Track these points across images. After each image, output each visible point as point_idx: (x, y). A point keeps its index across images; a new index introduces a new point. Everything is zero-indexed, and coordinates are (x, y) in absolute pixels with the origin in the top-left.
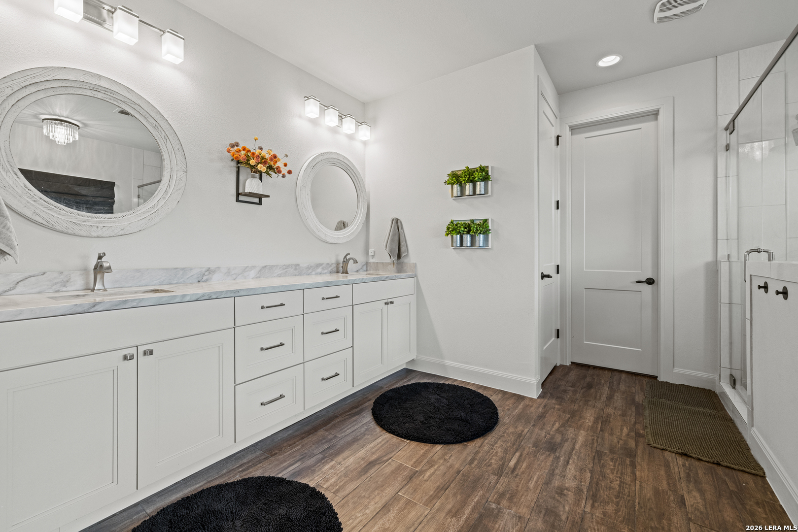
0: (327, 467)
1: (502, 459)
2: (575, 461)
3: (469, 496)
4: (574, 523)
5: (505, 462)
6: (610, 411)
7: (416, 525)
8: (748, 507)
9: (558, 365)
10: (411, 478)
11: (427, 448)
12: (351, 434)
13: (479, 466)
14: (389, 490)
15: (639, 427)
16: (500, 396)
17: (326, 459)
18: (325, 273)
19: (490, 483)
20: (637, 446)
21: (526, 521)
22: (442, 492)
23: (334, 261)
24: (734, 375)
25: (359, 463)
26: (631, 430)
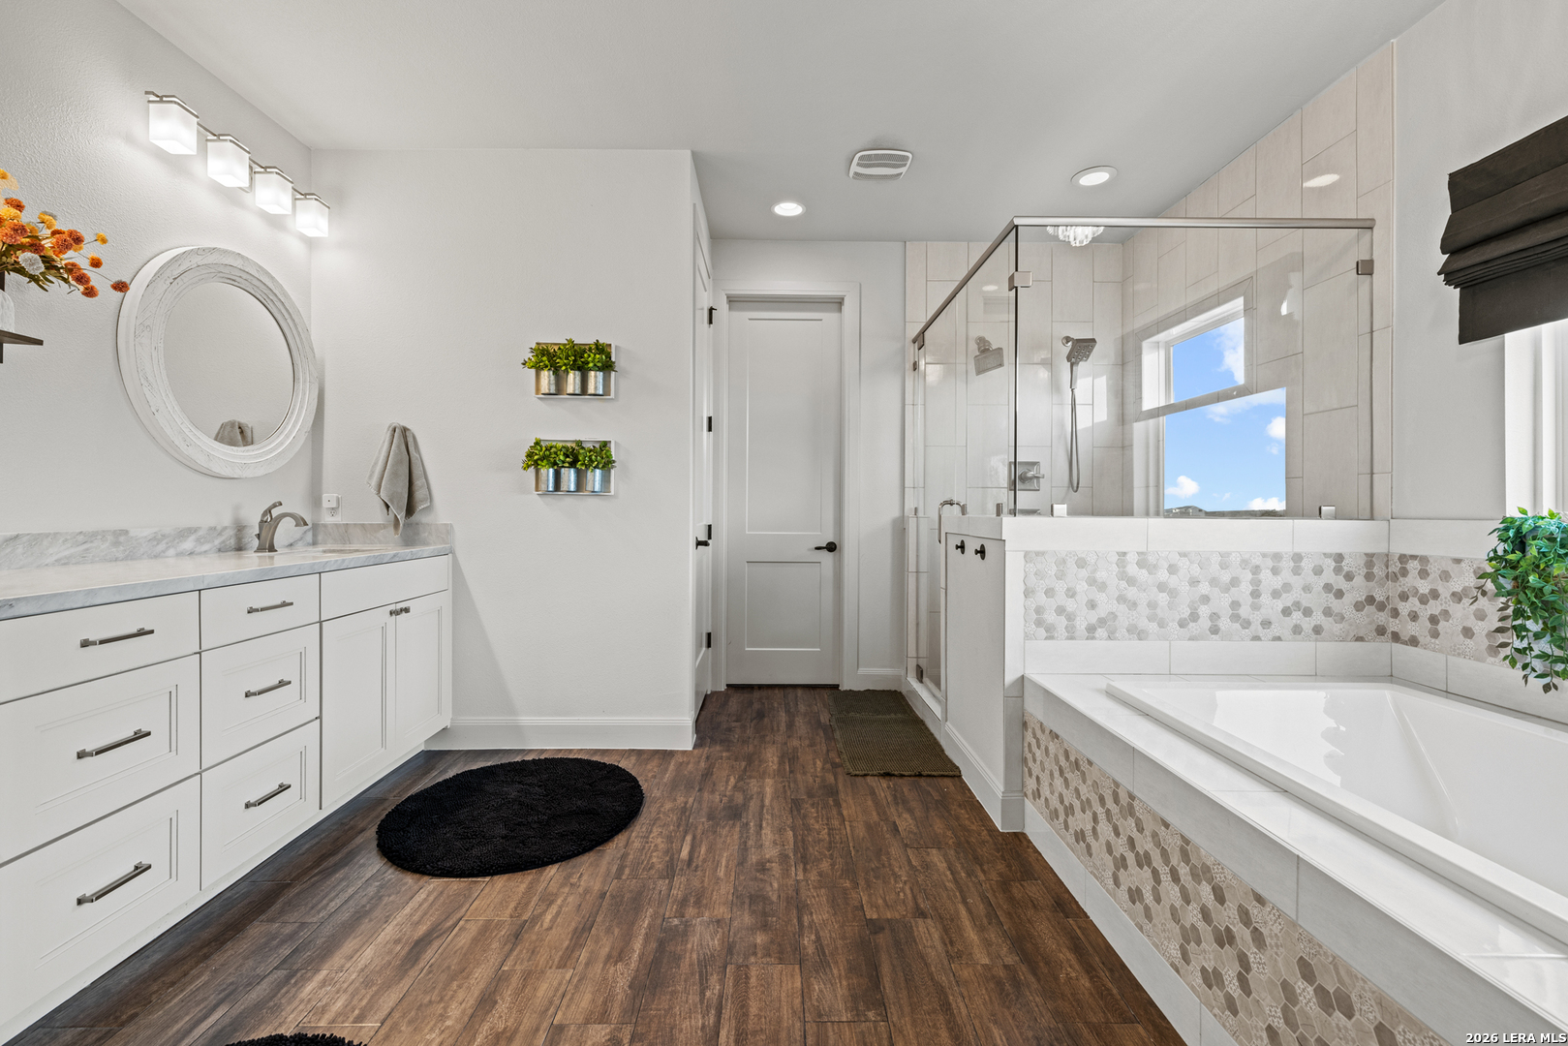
0: (309, 988)
1: (667, 852)
2: (770, 822)
3: (633, 923)
4: (788, 900)
5: (673, 854)
6: (795, 743)
7: (557, 1002)
8: (953, 813)
9: (709, 693)
10: (517, 936)
11: (530, 878)
12: (345, 907)
13: (634, 876)
14: (480, 970)
15: (834, 756)
16: (633, 759)
17: (299, 975)
18: (205, 552)
19: (661, 892)
20: (836, 779)
21: (728, 922)
22: (585, 935)
23: (227, 520)
24: (921, 665)
25: (390, 952)
26: (825, 762)
